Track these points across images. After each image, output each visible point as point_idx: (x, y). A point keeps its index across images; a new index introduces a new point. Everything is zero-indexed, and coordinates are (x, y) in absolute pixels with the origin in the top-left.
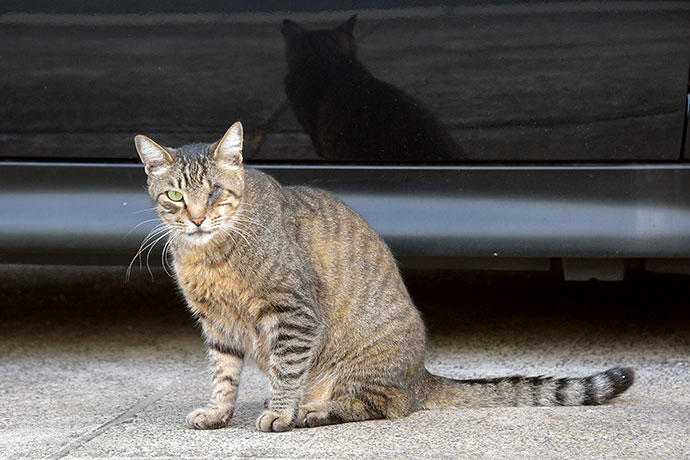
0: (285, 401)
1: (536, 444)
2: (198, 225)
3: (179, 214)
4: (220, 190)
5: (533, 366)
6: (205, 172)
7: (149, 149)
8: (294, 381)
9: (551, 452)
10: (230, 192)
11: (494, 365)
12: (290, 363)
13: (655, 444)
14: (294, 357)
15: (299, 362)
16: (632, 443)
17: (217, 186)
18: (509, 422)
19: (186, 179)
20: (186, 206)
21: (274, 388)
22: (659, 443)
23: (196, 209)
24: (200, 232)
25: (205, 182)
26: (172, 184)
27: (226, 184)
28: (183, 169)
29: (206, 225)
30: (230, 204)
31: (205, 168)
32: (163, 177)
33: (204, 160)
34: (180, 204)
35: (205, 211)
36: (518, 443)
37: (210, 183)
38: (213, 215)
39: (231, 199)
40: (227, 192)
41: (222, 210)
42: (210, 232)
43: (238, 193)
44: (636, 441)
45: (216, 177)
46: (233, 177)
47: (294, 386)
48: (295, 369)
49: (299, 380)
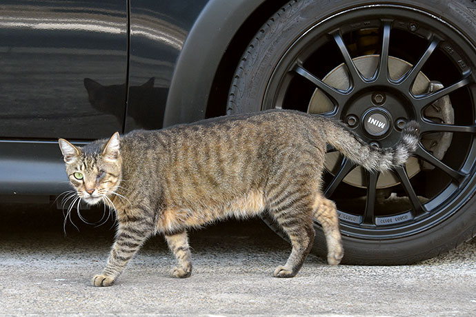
0: (113, 271)
1: (27, 304)
2: (91, 194)
3: (80, 187)
4: (104, 173)
5: (37, 260)
6: (95, 162)
7: (66, 147)
8: (122, 262)
9: (35, 308)
10: (110, 174)
11: (15, 260)
12: (123, 251)
13: (97, 302)
14: (127, 248)
15: (129, 252)
16: (84, 302)
17: (103, 171)
18: (15, 292)
19: (85, 165)
20: (84, 183)
21: (110, 262)
22: (99, 302)
23: (90, 184)
24: (92, 198)
25: (95, 169)
26: (76, 168)
27: (109, 170)
28: (83, 160)
29: (95, 194)
30: (111, 182)
31: (96, 160)
32: (73, 165)
33: (97, 155)
34: (81, 182)
35: (95, 186)
36: (17, 304)
37: (98, 169)
38: (99, 188)
39: (111, 178)
40: (108, 175)
41: (105, 185)
42: (97, 197)
43: (116, 174)
44: (86, 301)
45: (102, 165)
46: (113, 166)
47: (120, 265)
48: (125, 255)
49: (125, 263)
